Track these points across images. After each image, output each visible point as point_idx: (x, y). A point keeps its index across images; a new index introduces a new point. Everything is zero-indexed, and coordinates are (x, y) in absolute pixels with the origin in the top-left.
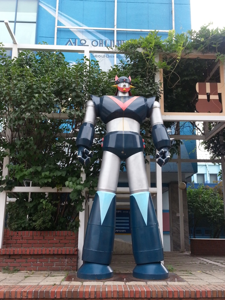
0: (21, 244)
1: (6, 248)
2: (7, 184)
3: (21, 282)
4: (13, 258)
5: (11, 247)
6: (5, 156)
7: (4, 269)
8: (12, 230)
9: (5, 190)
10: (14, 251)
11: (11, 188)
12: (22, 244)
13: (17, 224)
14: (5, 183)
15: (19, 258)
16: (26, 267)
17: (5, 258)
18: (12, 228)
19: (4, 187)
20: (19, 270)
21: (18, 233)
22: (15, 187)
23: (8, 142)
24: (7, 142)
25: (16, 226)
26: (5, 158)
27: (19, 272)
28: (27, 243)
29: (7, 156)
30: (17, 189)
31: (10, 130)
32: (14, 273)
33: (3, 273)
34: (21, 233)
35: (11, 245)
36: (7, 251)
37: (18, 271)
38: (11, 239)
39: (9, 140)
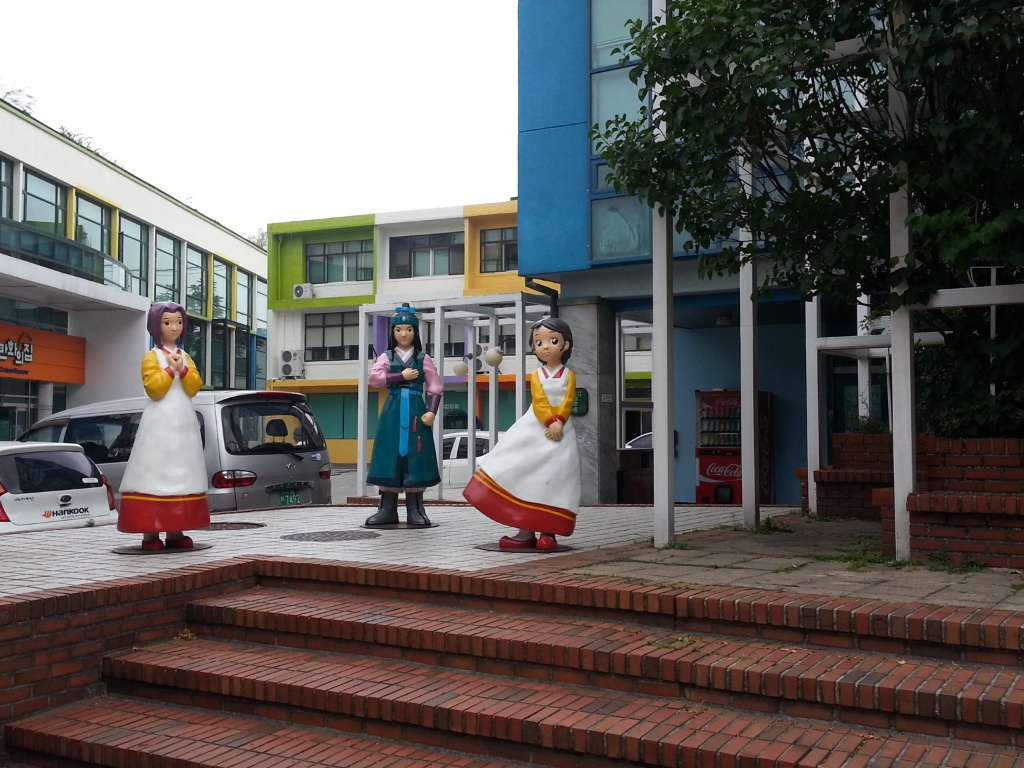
0: (979, 480)
1: (930, 490)
2: (910, 282)
3: (1007, 600)
4: (961, 526)
5: (944, 489)
6: (895, 189)
7: (933, 558)
8: (943, 434)
9: (904, 304)
10: (960, 501)
11: (926, 296)
12: (983, 480)
13: (958, 416)
14: (904, 281)
15: (979, 526)
16: (1010, 555)
17: (932, 524)
18: (942, 427)
19: (900, 294)
20: (985, 566)
21: (964, 446)
22: (941, 291)
23: (899, 140)
24: (894, 139)
25: (954, 421)
26: (893, 197)
27: (985, 569)
28: (1001, 479)
29: (901, 188)
30: (948, 298)
31: (902, 94)
32: (966, 571)
33: (931, 570)
34: (975, 444)
35: (945, 484)
36: (937, 500)
37: (981, 566)
38: (944, 464)
39: (904, 131)
